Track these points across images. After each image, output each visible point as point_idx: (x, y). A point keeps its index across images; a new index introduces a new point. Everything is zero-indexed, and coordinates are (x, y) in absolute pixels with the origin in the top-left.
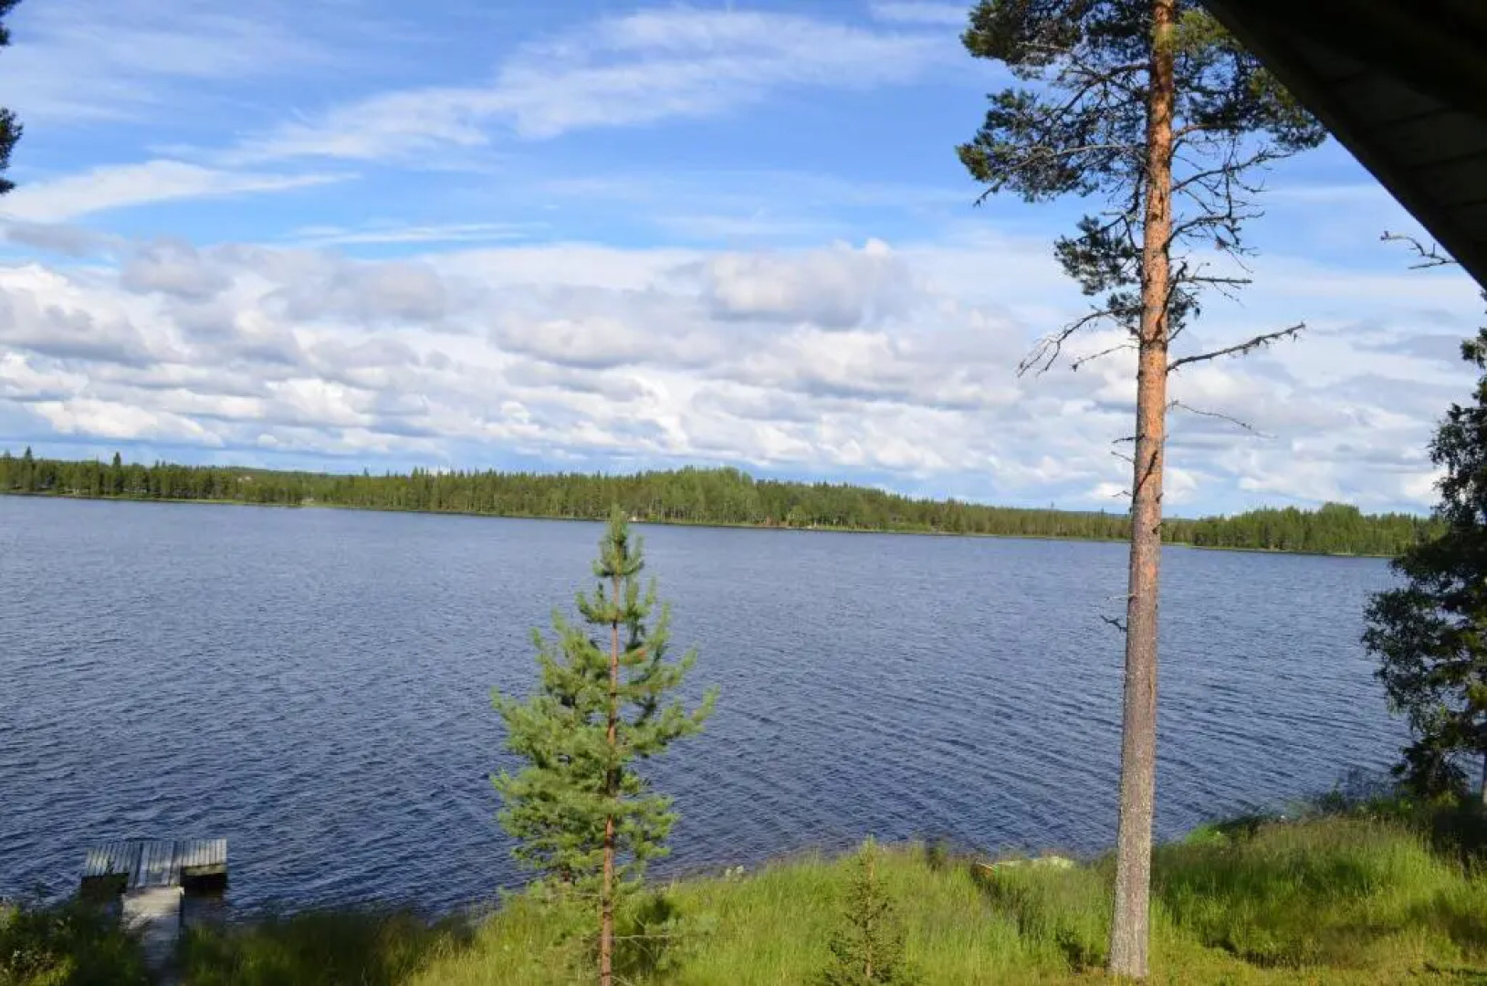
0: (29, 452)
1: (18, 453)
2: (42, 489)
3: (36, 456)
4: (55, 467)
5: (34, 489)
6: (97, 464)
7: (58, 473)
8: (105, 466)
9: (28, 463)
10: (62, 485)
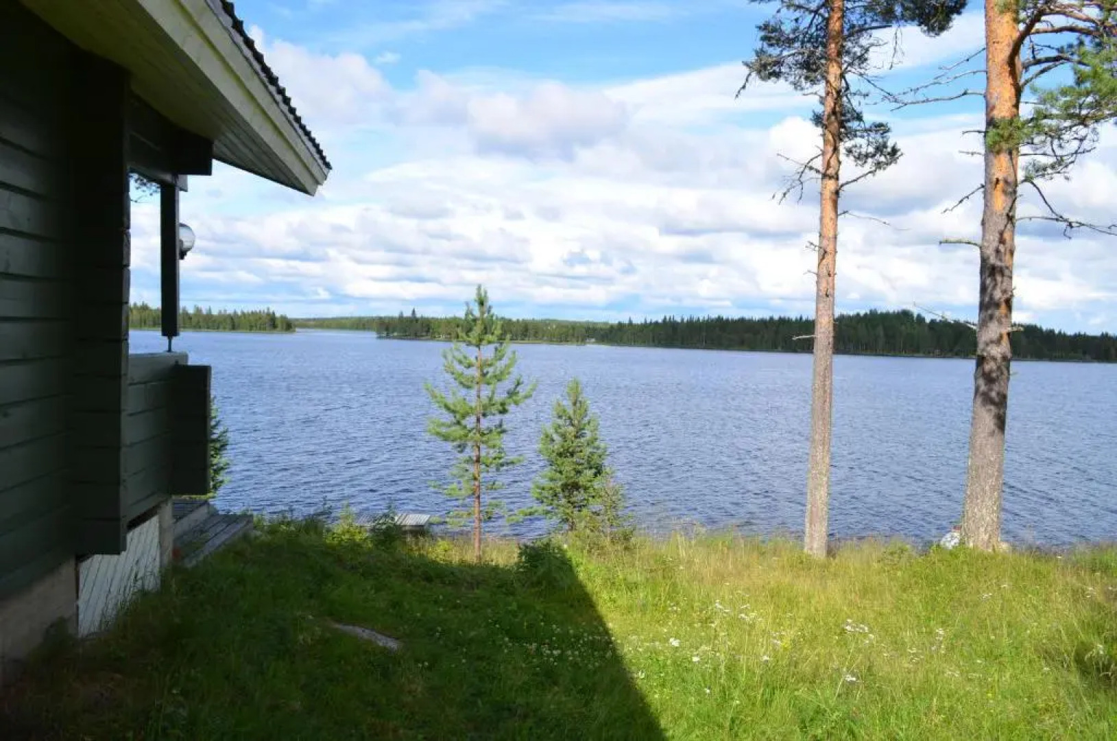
0: (414, 311)
1: (407, 314)
2: (422, 336)
3: (418, 315)
4: (430, 322)
5: (416, 336)
6: (455, 319)
7: (432, 326)
8: (460, 319)
9: (413, 320)
10: (433, 333)
